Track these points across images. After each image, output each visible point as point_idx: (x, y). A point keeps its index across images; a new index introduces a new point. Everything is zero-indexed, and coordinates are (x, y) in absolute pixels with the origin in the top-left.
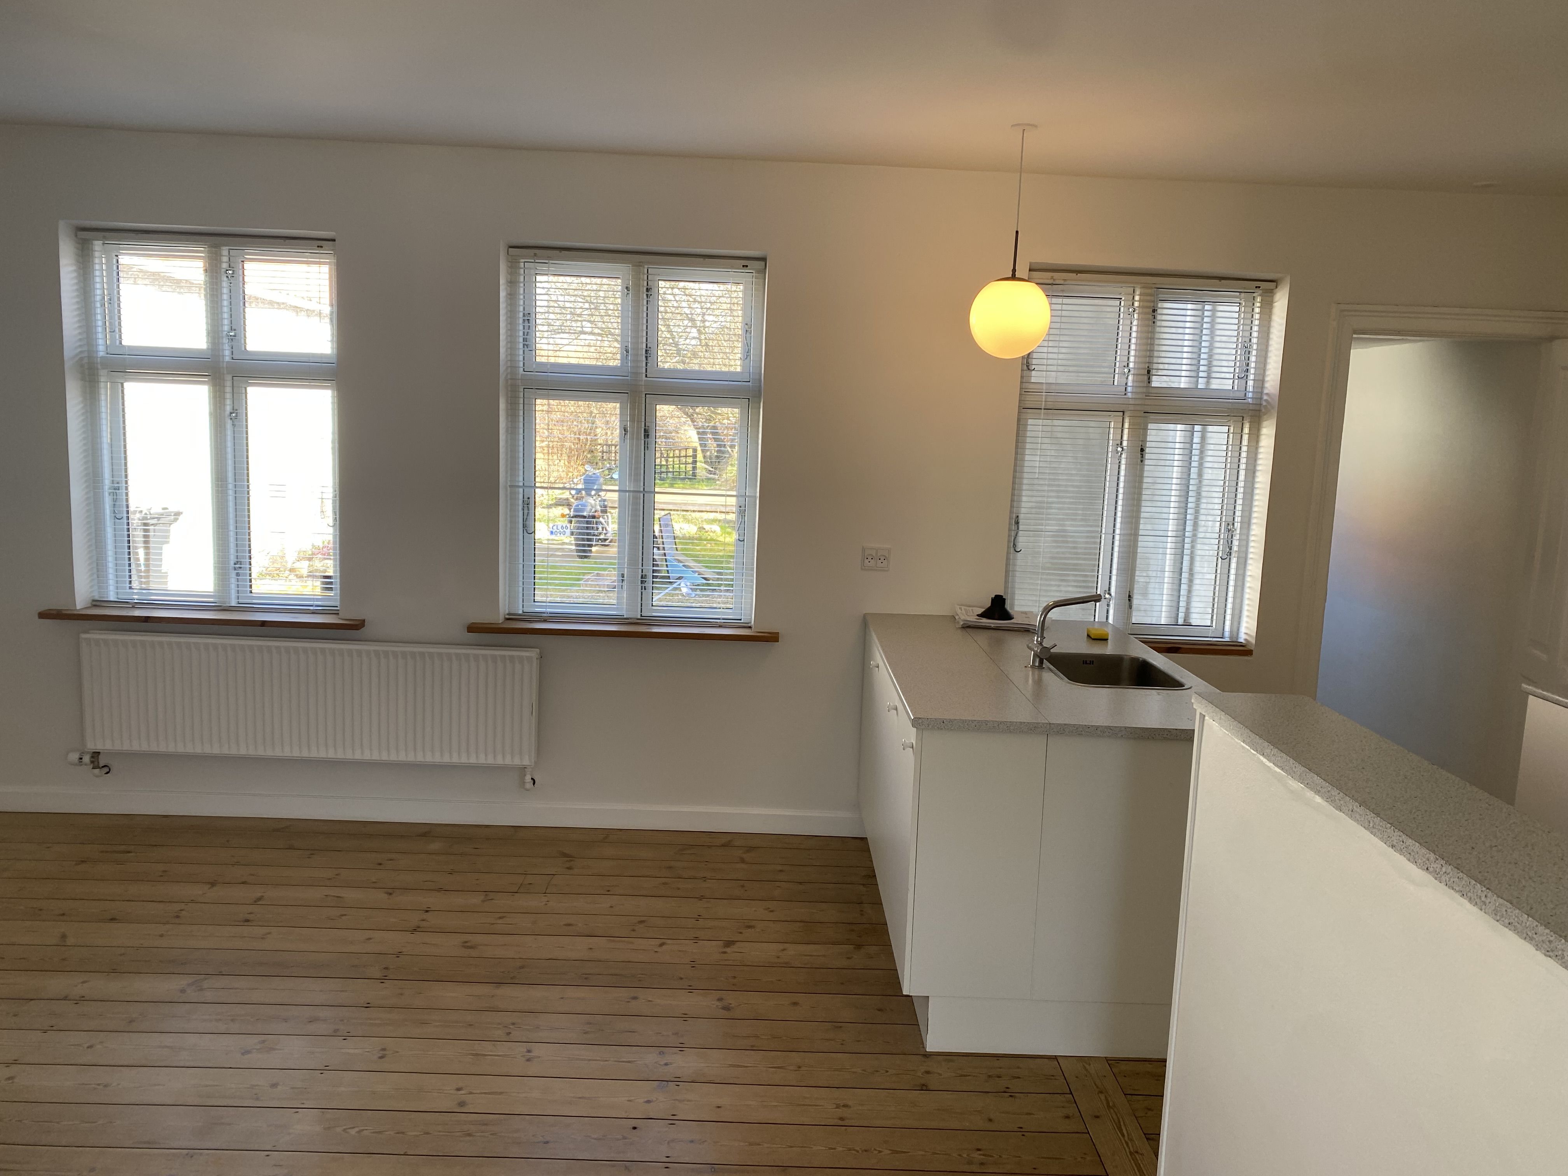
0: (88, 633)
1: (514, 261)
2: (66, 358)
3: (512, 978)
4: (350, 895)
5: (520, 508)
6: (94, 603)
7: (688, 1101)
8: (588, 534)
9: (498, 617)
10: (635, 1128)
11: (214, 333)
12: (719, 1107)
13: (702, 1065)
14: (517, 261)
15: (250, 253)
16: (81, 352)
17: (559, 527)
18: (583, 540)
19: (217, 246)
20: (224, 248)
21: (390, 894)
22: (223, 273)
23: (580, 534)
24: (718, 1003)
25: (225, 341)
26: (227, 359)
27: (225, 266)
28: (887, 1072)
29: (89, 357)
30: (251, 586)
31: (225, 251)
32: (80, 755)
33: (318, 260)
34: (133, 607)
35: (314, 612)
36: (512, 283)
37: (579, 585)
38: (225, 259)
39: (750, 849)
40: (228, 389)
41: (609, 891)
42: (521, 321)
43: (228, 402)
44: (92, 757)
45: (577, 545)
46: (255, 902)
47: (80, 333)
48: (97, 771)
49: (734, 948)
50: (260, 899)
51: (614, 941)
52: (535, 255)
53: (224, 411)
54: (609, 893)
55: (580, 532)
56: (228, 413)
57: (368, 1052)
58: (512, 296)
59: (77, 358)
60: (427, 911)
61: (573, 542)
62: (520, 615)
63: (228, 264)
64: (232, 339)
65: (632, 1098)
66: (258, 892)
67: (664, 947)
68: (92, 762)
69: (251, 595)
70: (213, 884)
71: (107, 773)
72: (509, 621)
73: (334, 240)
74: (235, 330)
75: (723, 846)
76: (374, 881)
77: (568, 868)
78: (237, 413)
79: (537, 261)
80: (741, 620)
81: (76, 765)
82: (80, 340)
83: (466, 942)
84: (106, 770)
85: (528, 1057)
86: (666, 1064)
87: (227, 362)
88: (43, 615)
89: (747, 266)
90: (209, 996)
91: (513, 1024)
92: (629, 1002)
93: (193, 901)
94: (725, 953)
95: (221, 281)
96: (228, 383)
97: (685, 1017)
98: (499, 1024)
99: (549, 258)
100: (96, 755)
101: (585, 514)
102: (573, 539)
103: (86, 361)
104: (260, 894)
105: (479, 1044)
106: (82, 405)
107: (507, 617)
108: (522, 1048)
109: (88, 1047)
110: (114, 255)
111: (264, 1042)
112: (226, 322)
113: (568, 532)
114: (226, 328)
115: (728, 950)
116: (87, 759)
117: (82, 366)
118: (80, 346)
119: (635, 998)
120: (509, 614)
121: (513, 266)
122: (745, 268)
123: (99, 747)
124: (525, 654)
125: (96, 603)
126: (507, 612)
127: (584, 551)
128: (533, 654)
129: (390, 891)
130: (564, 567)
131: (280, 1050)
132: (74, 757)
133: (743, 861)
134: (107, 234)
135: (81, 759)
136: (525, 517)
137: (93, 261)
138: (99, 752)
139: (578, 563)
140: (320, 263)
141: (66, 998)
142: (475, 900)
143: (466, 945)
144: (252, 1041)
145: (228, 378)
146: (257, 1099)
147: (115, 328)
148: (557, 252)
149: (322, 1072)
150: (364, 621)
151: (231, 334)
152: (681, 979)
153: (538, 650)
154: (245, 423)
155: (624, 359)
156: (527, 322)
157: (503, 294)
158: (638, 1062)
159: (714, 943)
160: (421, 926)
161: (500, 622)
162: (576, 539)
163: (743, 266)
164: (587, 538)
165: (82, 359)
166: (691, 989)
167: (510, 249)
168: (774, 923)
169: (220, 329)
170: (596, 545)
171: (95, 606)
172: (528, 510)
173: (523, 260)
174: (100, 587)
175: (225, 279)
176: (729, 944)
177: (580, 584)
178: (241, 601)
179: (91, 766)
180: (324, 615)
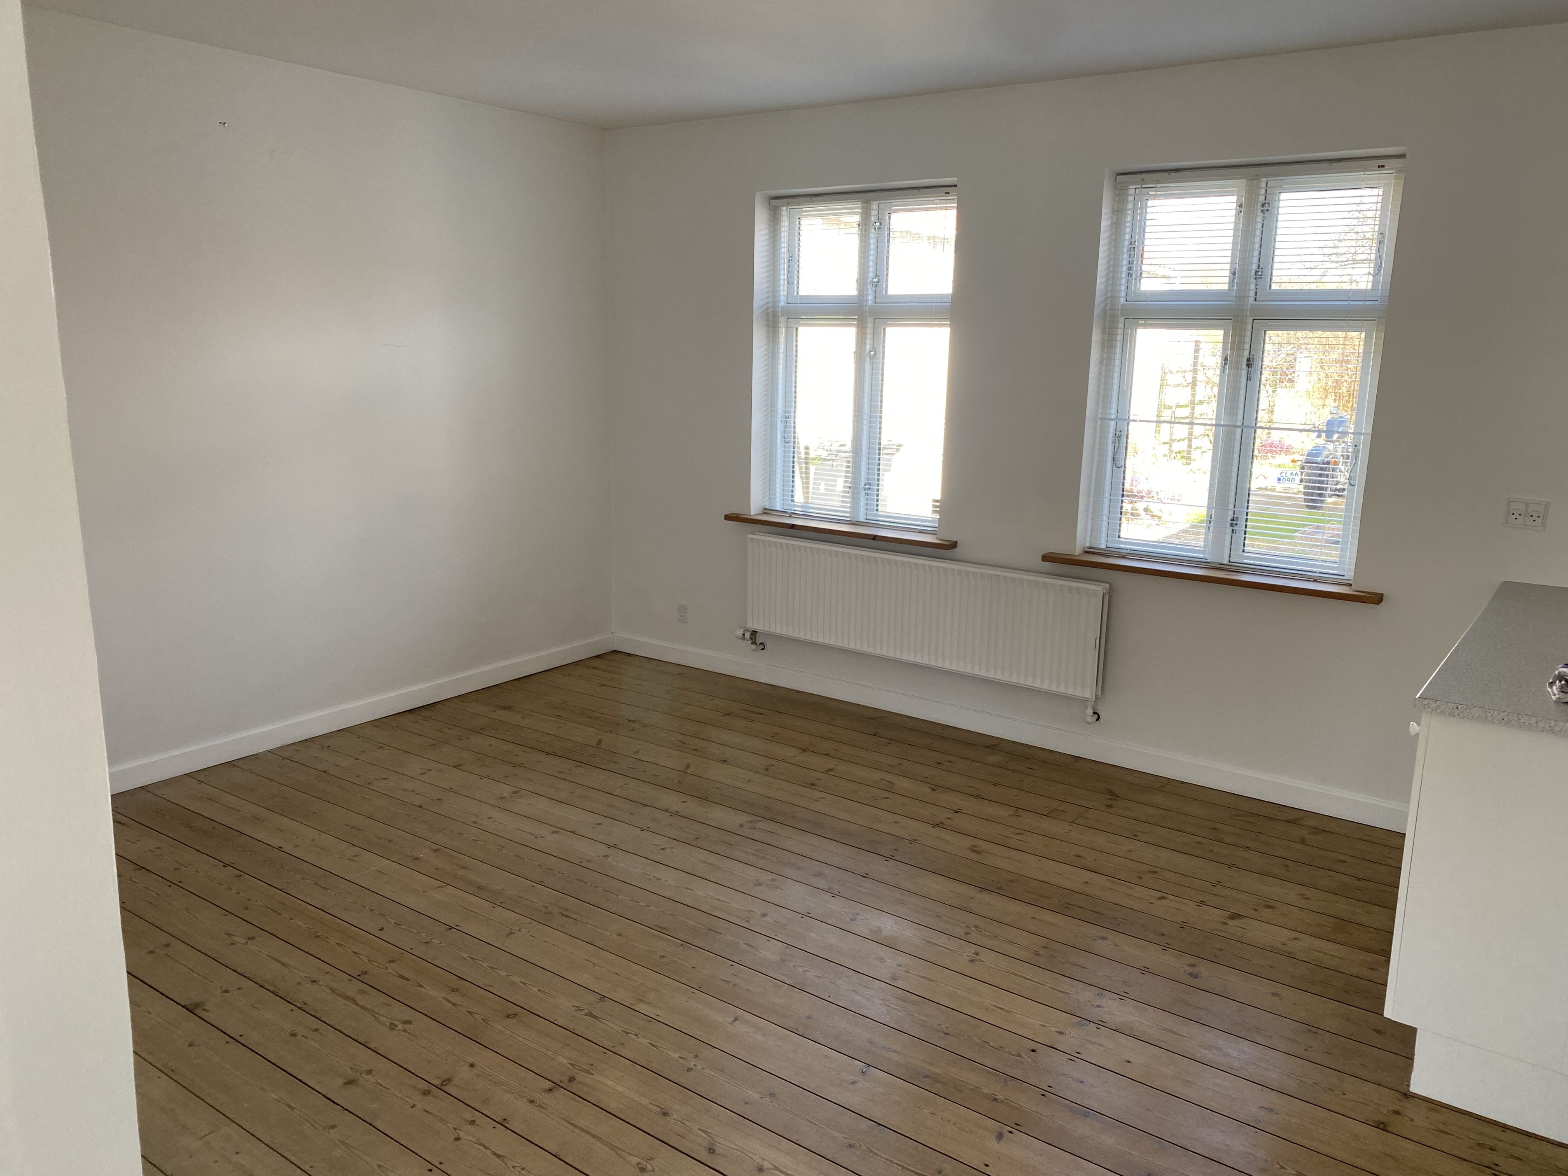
0: (754, 534)
1: (1122, 188)
2: (754, 308)
3: (998, 888)
4: (903, 783)
5: (1110, 441)
6: (765, 511)
7: (1100, 1045)
8: (1320, 482)
9: (1077, 551)
10: (1033, 1051)
11: (862, 281)
12: (1129, 1062)
13: (1135, 1019)
14: (1126, 188)
15: (896, 204)
16: (768, 303)
17: (1289, 474)
18: (1313, 488)
19: (868, 202)
20: (874, 203)
21: (934, 790)
22: (871, 225)
23: (1310, 481)
24: (1187, 968)
25: (869, 287)
26: (870, 303)
27: (873, 219)
28: (1344, 1094)
29: (773, 307)
30: (877, 505)
31: (874, 205)
32: (744, 631)
33: (945, 205)
34: (790, 516)
35: (920, 532)
36: (1118, 212)
37: (1293, 538)
38: (874, 213)
39: (1318, 831)
40: (869, 331)
41: (1136, 836)
42: (1125, 250)
43: (869, 342)
44: (752, 634)
45: (1305, 494)
46: (827, 771)
47: (768, 287)
48: (754, 646)
49: (1237, 922)
50: (831, 770)
51: (1114, 882)
52: (1143, 179)
53: (865, 350)
54: (1136, 838)
55: (1310, 480)
56: (867, 351)
57: (845, 912)
58: (1117, 225)
59: (764, 308)
60: (956, 812)
61: (1303, 490)
62: (1102, 550)
63: (877, 217)
64: (876, 285)
65: (1047, 1025)
66: (831, 763)
67: (1163, 901)
68: (751, 639)
69: (877, 513)
70: (804, 750)
71: (763, 649)
72: (1088, 554)
73: (956, 186)
74: (878, 276)
75: (1288, 821)
76: (927, 776)
77: (1107, 806)
78: (875, 352)
79: (1143, 186)
80: (1344, 576)
81: (740, 639)
82: (767, 292)
83: (975, 846)
84: (762, 647)
85: (973, 958)
86: (1098, 1006)
87: (870, 306)
88: (728, 517)
89: (1383, 166)
90: (757, 835)
91: (976, 926)
92: (1095, 940)
93: (783, 761)
94: (1225, 924)
95: (869, 233)
96: (870, 325)
97: (1145, 970)
98: (963, 923)
99: (1158, 182)
100: (754, 633)
101: (1319, 459)
102: (1302, 486)
103: (770, 310)
104: (832, 766)
105: (938, 934)
106: (765, 347)
107: (1086, 550)
108: (973, 949)
109: (662, 849)
110: (797, 217)
111: (774, 880)
112: (871, 269)
113: (1298, 479)
114: (871, 275)
115: (1231, 922)
116: (748, 635)
117: (768, 314)
118: (767, 298)
119: (1104, 938)
120: (1089, 548)
121: (1120, 193)
122: (1381, 168)
123: (755, 627)
124: (1092, 587)
125: (766, 511)
126: (1088, 545)
127: (1314, 501)
128: (1099, 589)
129: (934, 787)
130: (1285, 517)
131: (783, 890)
132: (740, 632)
133: (1303, 841)
134: (790, 200)
135: (744, 635)
136: (1116, 450)
137: (780, 224)
138: (756, 632)
139: (1305, 513)
140: (946, 208)
141: (666, 811)
142: (1003, 812)
143: (974, 850)
144: (765, 877)
145: (871, 319)
146: (748, 921)
147: (792, 281)
148: (1166, 174)
149: (803, 916)
150: (956, 542)
151: (874, 280)
152: (1163, 935)
153: (1108, 586)
154: (881, 360)
155: (1231, 283)
156: (1132, 249)
157: (1105, 223)
158: (1072, 996)
159: (1217, 911)
160: (945, 823)
161: (1076, 554)
162: (1305, 487)
163: (1379, 167)
164: (1319, 487)
165: (768, 308)
166: (1166, 948)
167: (1118, 177)
168: (1301, 911)
169: (866, 276)
170: (1331, 496)
171: (766, 513)
172: (1119, 443)
173: (1134, 187)
174: (770, 498)
175: (873, 230)
176: (1235, 916)
177: (1294, 536)
178: (868, 517)
179: (751, 642)
180: (930, 535)
